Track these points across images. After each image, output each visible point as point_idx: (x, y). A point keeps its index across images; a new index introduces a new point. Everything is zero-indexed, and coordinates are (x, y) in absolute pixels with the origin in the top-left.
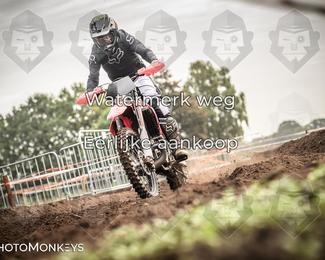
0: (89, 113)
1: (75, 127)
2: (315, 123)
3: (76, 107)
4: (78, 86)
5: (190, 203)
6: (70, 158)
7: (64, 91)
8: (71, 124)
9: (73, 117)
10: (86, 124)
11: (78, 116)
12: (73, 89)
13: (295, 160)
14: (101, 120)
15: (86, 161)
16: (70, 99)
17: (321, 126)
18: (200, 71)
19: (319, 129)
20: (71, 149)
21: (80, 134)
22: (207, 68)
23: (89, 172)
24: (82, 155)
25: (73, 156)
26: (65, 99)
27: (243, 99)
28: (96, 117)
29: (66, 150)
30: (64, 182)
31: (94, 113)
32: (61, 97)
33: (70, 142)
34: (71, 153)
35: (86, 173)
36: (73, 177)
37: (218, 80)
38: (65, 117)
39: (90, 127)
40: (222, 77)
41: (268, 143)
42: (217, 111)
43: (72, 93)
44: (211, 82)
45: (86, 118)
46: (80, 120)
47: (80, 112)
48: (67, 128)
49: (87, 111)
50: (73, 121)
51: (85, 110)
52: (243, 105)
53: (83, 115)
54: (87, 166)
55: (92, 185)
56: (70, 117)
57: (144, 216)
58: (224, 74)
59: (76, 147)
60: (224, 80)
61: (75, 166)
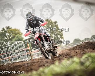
0: (12, 36)
1: (7, 41)
2: (85, 39)
3: (7, 34)
4: (8, 27)
5: (44, 65)
6: (5, 51)
7: (3, 29)
8: (6, 39)
9: (6, 37)
10: (11, 40)
11: (8, 37)
12: (6, 28)
13: (79, 51)
14: (15, 38)
15: (10, 52)
16: (5, 31)
17: (87, 40)
18: (48, 22)
19: (87, 41)
20: (5, 48)
21: (8, 43)
22: (50, 21)
23: (11, 55)
24: (9, 50)
25: (6, 50)
26: (4, 31)
27: (62, 32)
28: (14, 37)
29: (4, 48)
30: (3, 59)
31: (13, 36)
32: (2, 31)
33: (5, 45)
34: (5, 49)
35: (11, 56)
36: (6, 57)
37: (54, 25)
38: (3, 37)
39: (12, 41)
40: (55, 24)
41: (70, 46)
42: (53, 35)
43: (6, 29)
44: (52, 26)
45: (10, 38)
46: (8, 38)
47: (8, 36)
48: (4, 41)
49: (11, 35)
50: (6, 38)
51: (10, 35)
52: (62, 34)
53: (9, 37)
54: (11, 53)
55: (12, 60)
56: (5, 37)
57: (29, 70)
58: (56, 23)
59: (7, 47)
60: (56, 25)
61: (7, 54)
